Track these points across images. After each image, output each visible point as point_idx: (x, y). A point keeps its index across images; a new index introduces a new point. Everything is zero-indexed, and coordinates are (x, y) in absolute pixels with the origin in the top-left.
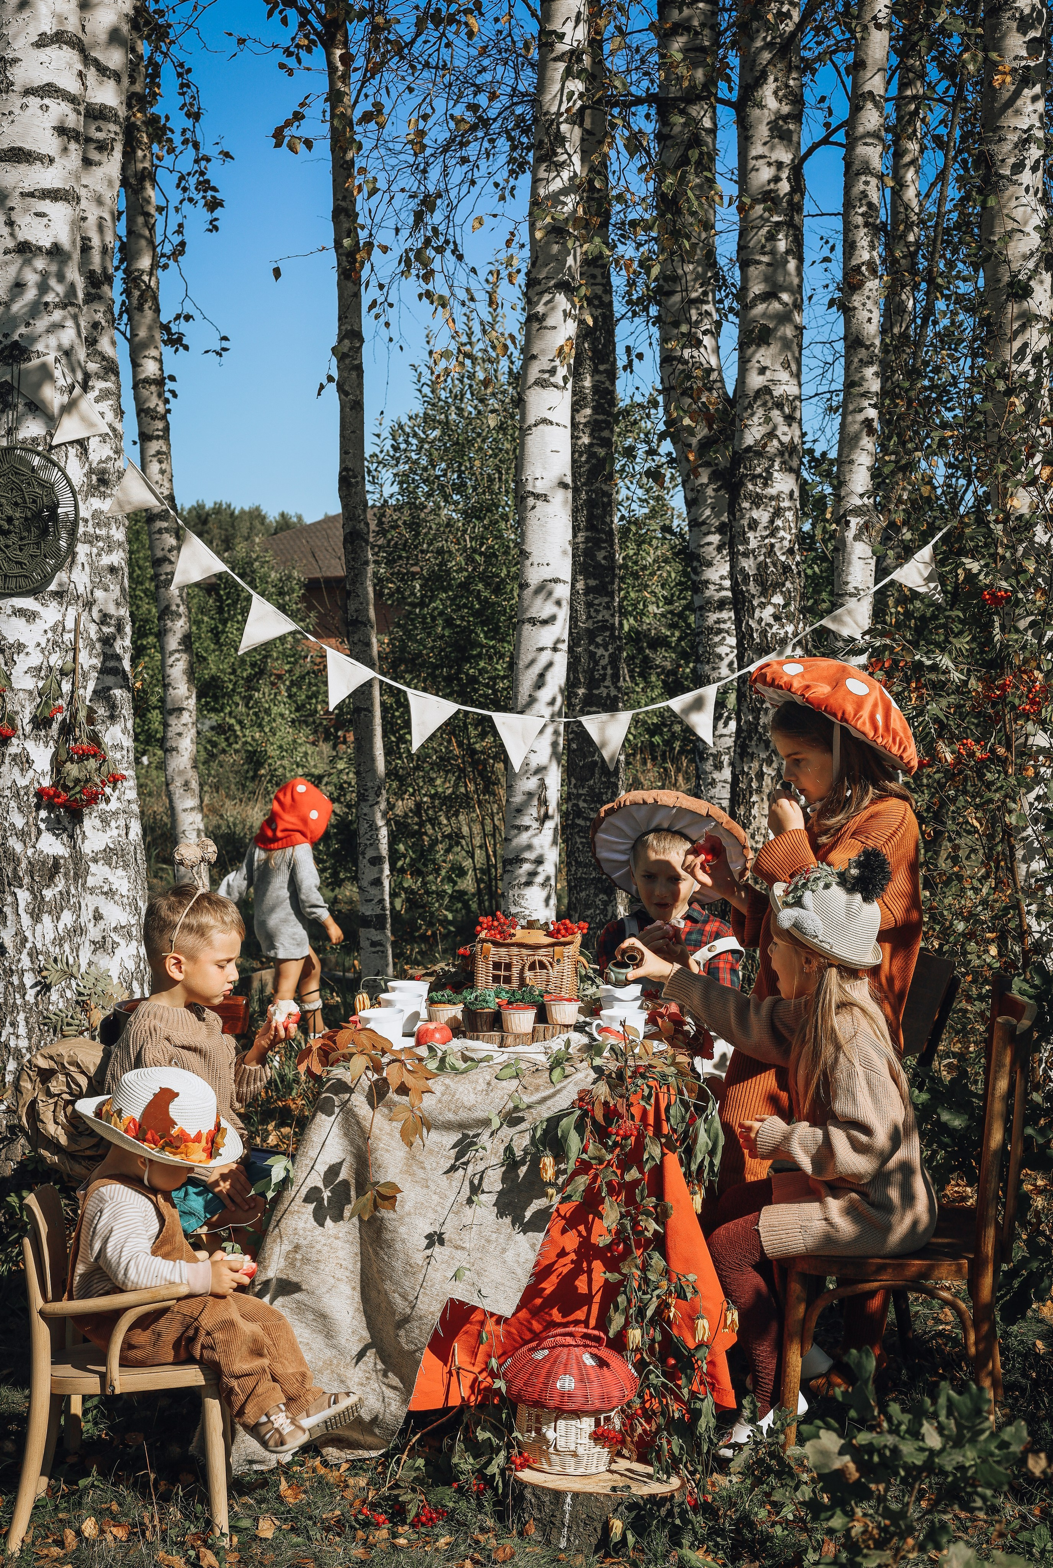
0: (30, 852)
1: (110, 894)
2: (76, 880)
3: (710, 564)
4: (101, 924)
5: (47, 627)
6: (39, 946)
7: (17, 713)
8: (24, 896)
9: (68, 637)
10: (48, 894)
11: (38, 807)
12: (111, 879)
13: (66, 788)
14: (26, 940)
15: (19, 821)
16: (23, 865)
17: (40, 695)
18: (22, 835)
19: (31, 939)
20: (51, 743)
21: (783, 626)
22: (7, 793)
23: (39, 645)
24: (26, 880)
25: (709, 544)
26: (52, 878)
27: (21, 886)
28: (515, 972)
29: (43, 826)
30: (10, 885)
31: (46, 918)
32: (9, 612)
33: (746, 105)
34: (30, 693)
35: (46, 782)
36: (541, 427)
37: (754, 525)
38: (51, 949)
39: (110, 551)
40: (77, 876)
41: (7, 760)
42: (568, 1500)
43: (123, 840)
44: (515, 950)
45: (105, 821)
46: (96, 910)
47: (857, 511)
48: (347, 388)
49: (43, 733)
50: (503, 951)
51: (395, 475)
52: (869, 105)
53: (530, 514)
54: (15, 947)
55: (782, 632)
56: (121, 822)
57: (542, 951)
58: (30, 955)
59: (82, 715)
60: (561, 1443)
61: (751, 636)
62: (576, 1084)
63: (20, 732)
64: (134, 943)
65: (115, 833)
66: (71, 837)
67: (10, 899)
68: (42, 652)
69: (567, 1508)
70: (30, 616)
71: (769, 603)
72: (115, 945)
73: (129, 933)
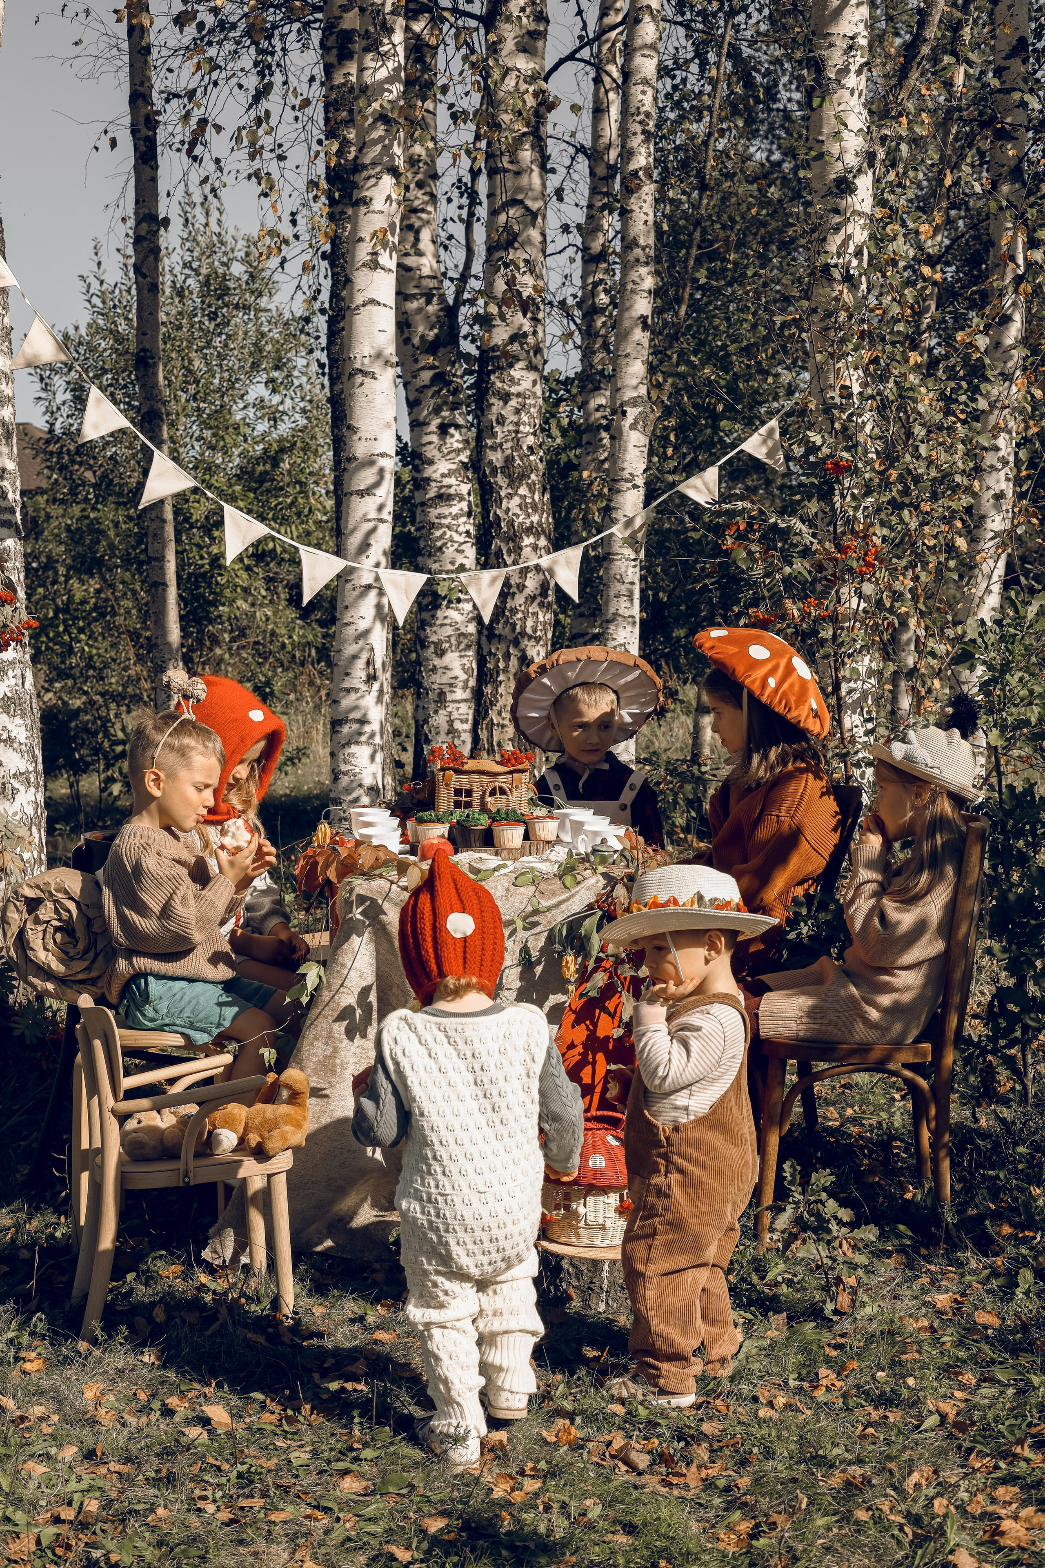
1: (9, 741)
3: (431, 462)
4: (1, 771)
12: (10, 727)
21: (528, 516)
25: (430, 443)
28: (476, 797)
33: (495, 20)
36: (369, 307)
37: (501, 420)
42: (606, 1267)
43: (19, 689)
44: (475, 777)
45: (2, 670)
47: (634, 403)
48: (144, 270)
50: (464, 778)
51: (68, 383)
52: (647, 18)
53: (358, 391)
55: (528, 521)
56: (18, 672)
57: (502, 778)
60: (591, 1217)
61: (499, 525)
62: (588, 888)
64: (32, 790)
65: (12, 682)
69: (605, 1274)
71: (516, 494)
72: (15, 791)
73: (28, 780)
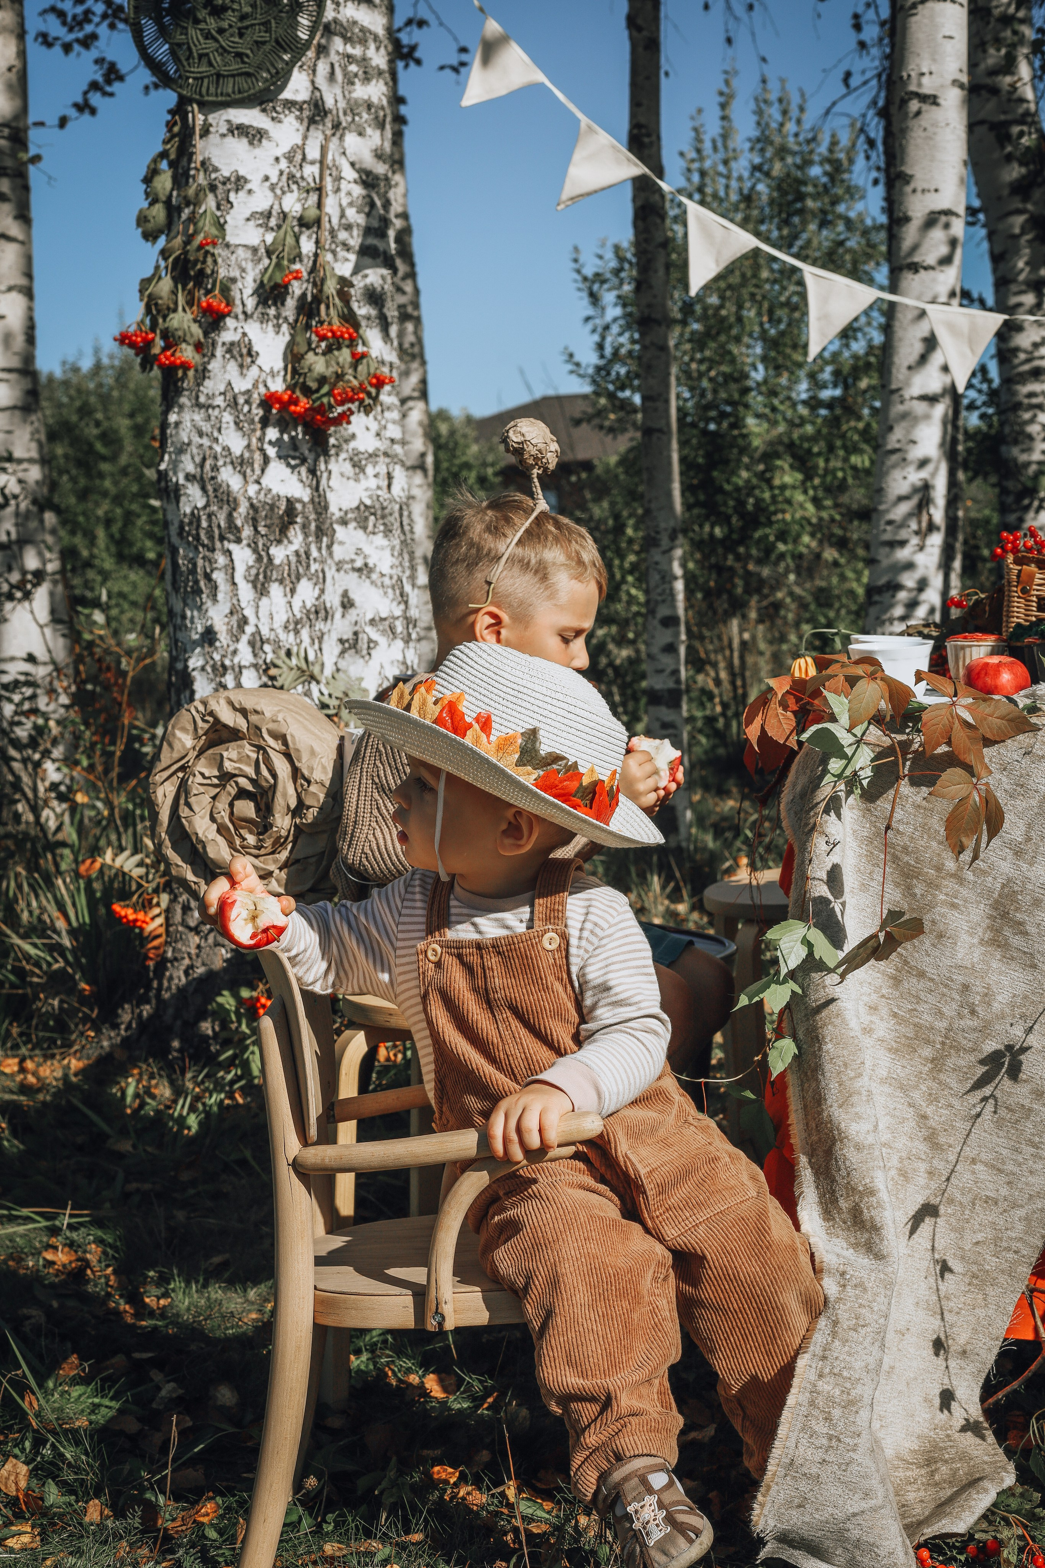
0: (252, 489)
1: (365, 570)
2: (318, 539)
4: (352, 614)
5: (279, 152)
6: (265, 632)
7: (234, 280)
8: (243, 556)
9: (311, 171)
10: (279, 554)
11: (265, 422)
12: (367, 550)
13: (307, 391)
14: (244, 621)
15: (235, 441)
16: (243, 509)
17: (269, 253)
18: (241, 464)
19: (252, 620)
20: (285, 328)
22: (219, 401)
23: (267, 178)
24: (247, 532)
26: (284, 530)
27: (238, 541)
29: (271, 452)
30: (222, 538)
31: (275, 589)
32: (223, 129)
34: (255, 250)
35: (278, 386)
38: (282, 636)
39: (367, 79)
40: (320, 532)
41: (219, 351)
43: (383, 493)
45: (358, 464)
46: (345, 594)
49: (272, 311)
53: (912, 123)
54: (230, 631)
56: (382, 469)
58: (252, 643)
59: (331, 287)
63: (238, 309)
64: (399, 644)
65: (372, 483)
66: (313, 472)
67: (221, 560)
68: (273, 188)
70: (255, 136)
72: (372, 644)
73: (392, 629)
